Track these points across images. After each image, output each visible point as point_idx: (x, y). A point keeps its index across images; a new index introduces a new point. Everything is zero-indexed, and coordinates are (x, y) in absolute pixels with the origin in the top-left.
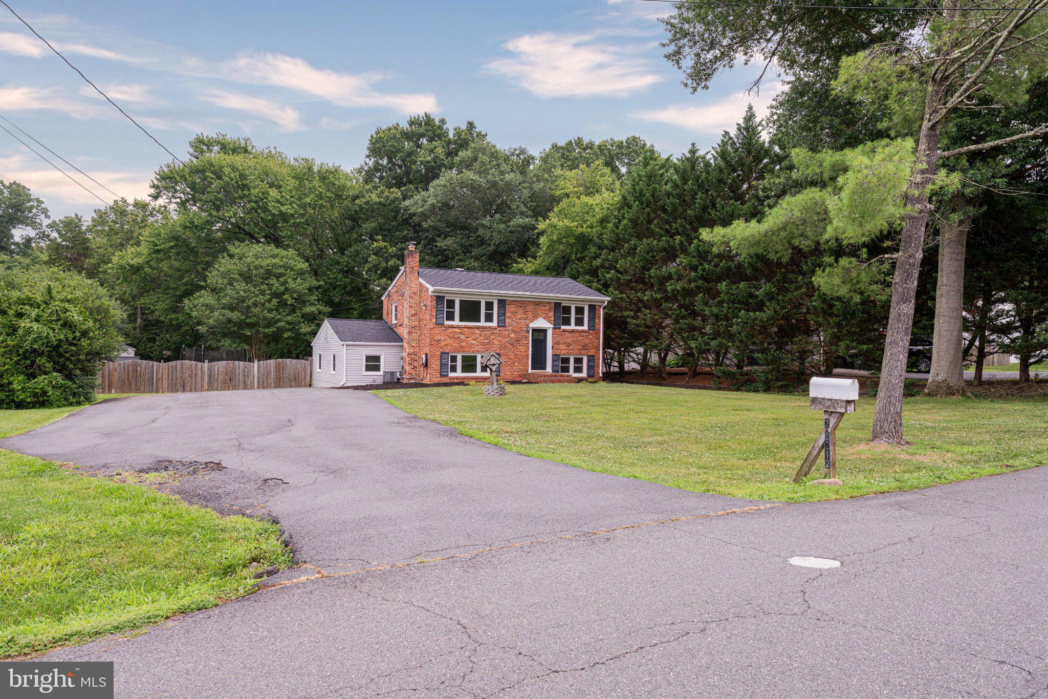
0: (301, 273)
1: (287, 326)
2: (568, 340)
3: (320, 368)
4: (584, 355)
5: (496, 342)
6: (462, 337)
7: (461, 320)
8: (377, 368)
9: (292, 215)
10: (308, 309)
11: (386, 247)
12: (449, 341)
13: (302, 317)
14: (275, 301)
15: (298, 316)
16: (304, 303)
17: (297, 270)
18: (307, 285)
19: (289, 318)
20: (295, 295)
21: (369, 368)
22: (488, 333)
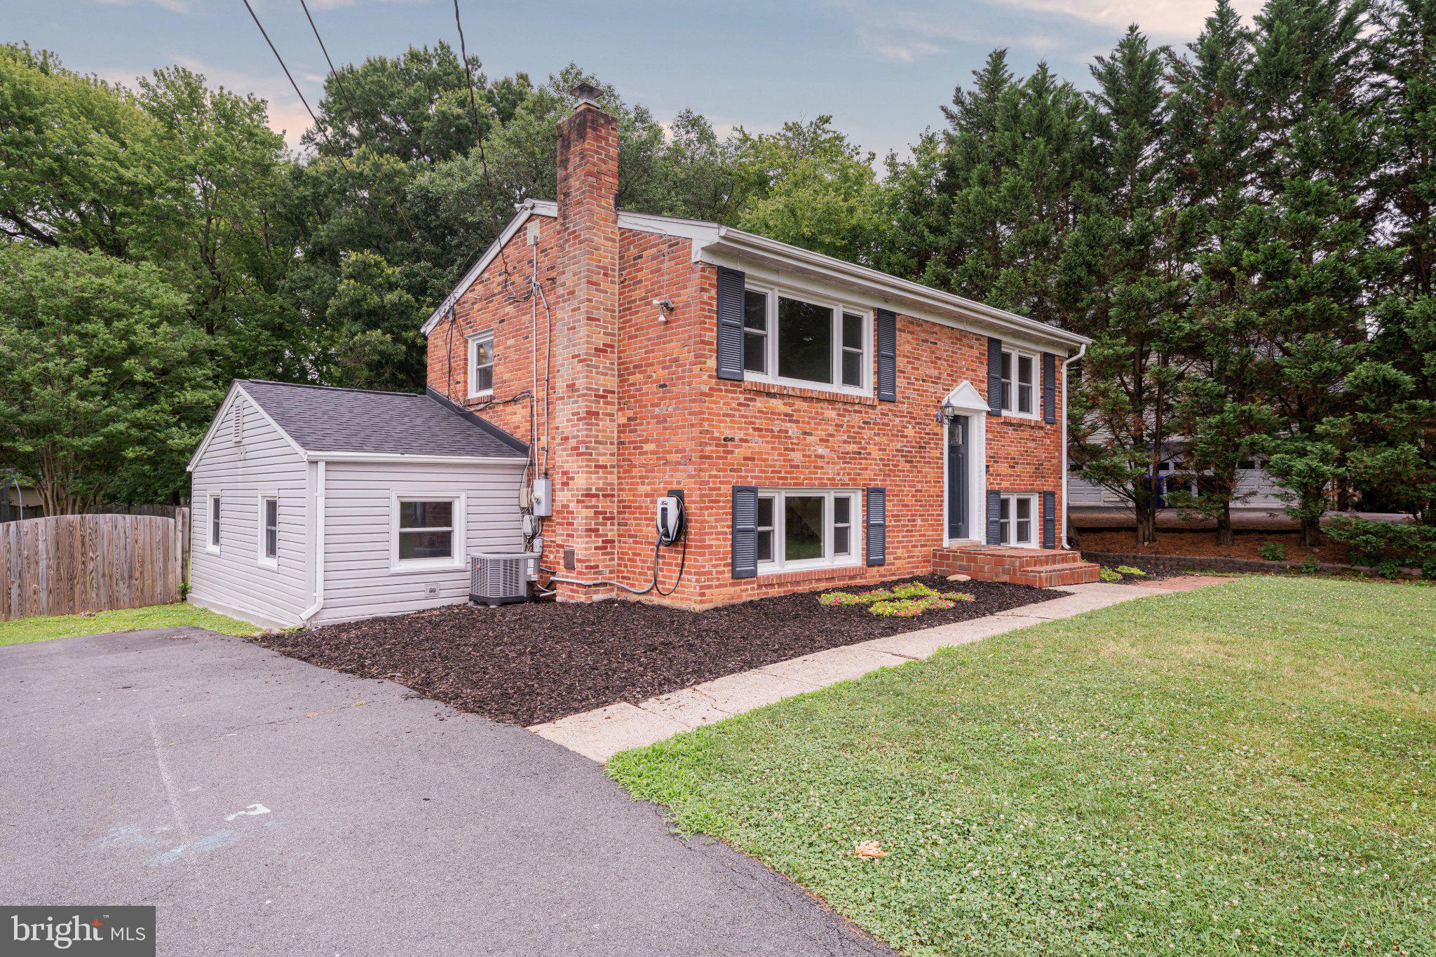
0: (172, 317)
1: (134, 432)
2: (1013, 450)
3: (216, 539)
4: (1032, 491)
5: (876, 454)
6: (793, 430)
7: (785, 370)
8: (441, 546)
9: (151, 190)
10: (189, 396)
11: (377, 264)
12: (758, 444)
13: (174, 413)
14: (99, 373)
15: (163, 411)
16: (180, 384)
17: (161, 307)
18: (186, 341)
19: (140, 414)
20: (154, 362)
21: (410, 547)
22: (856, 419)
